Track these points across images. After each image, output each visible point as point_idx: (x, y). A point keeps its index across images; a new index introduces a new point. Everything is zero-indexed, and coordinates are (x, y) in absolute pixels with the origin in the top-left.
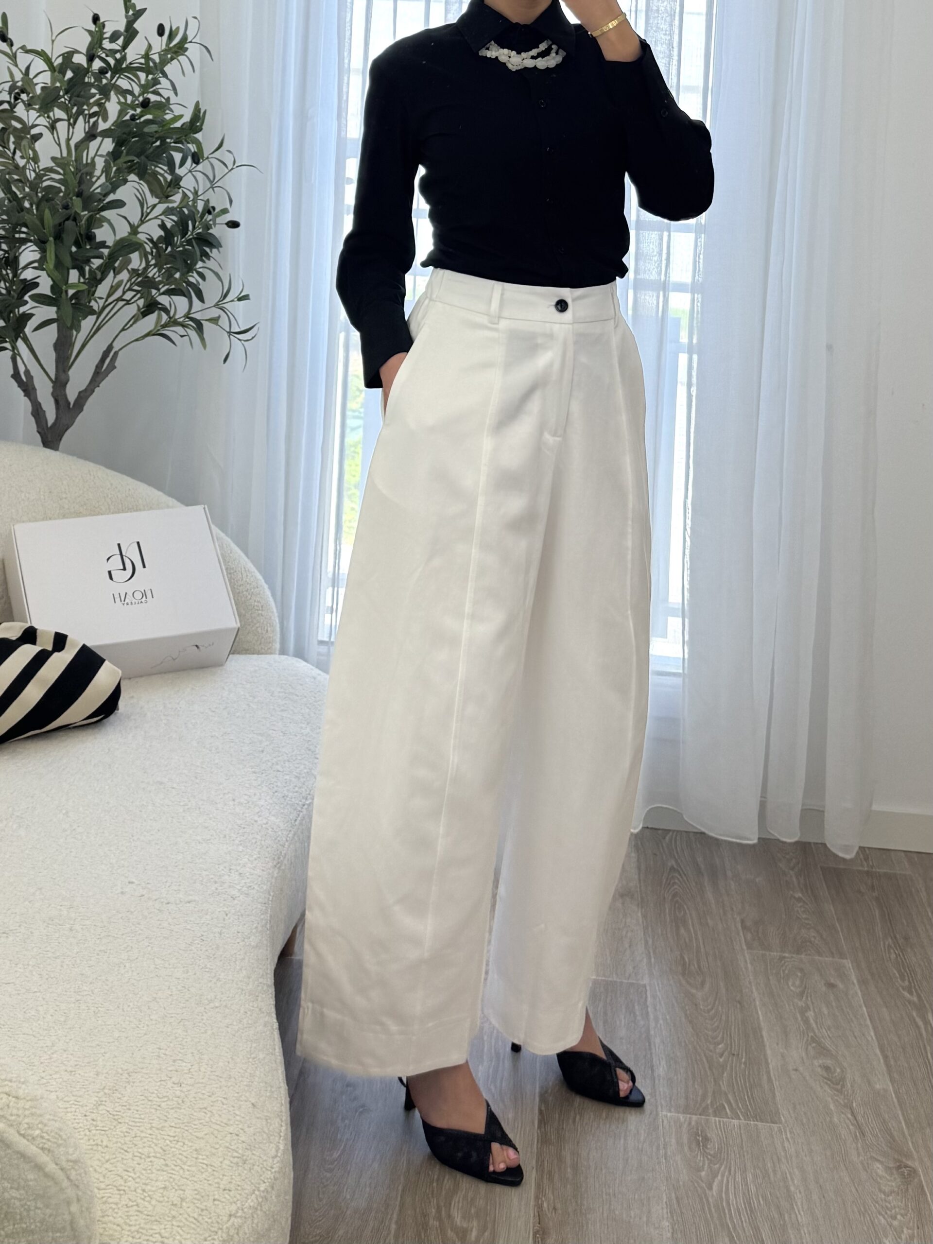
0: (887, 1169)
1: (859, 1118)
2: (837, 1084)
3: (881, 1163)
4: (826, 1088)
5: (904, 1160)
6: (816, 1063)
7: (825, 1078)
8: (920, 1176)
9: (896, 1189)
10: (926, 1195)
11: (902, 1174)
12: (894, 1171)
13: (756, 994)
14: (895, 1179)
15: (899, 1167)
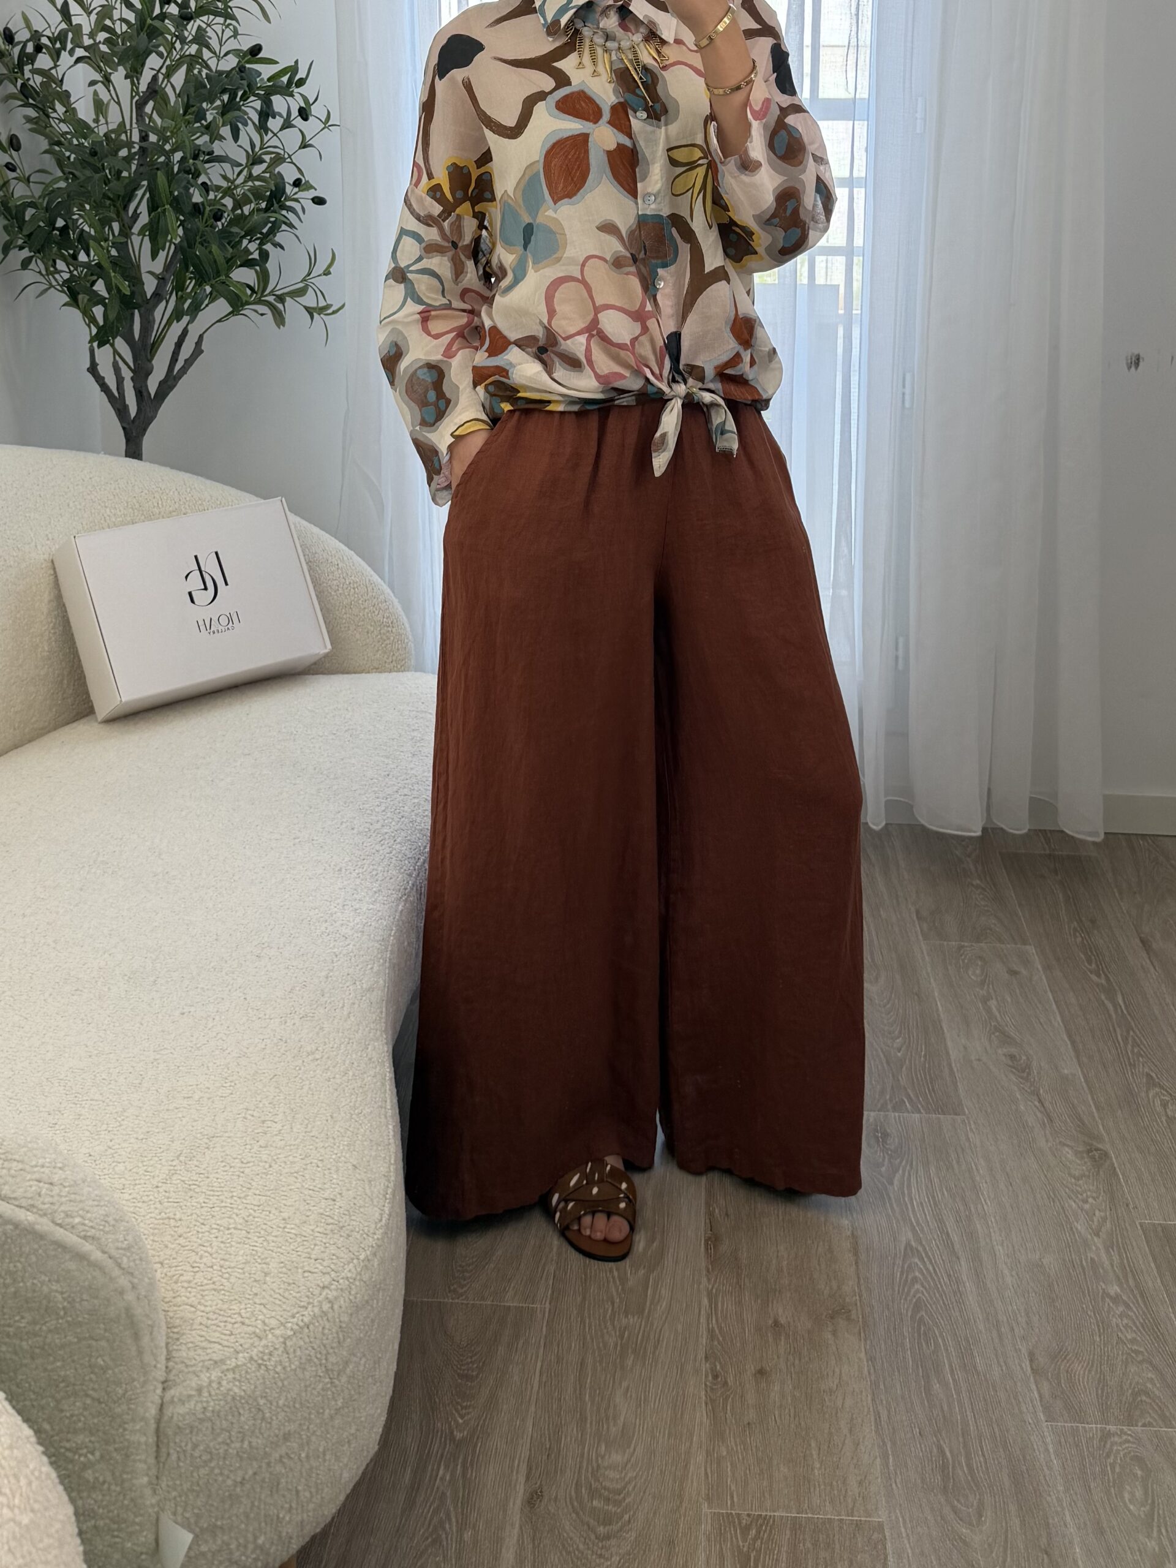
0: (1076, 1153)
1: (1047, 1104)
2: (1023, 1072)
3: (1072, 1148)
4: (1013, 1078)
5: (1095, 1143)
6: (1000, 1051)
7: (1010, 1066)
8: (1111, 1160)
9: (1087, 1173)
10: (1118, 1176)
11: (1093, 1158)
12: (1085, 1155)
13: (934, 984)
14: (1085, 1163)
15: (1089, 1151)
